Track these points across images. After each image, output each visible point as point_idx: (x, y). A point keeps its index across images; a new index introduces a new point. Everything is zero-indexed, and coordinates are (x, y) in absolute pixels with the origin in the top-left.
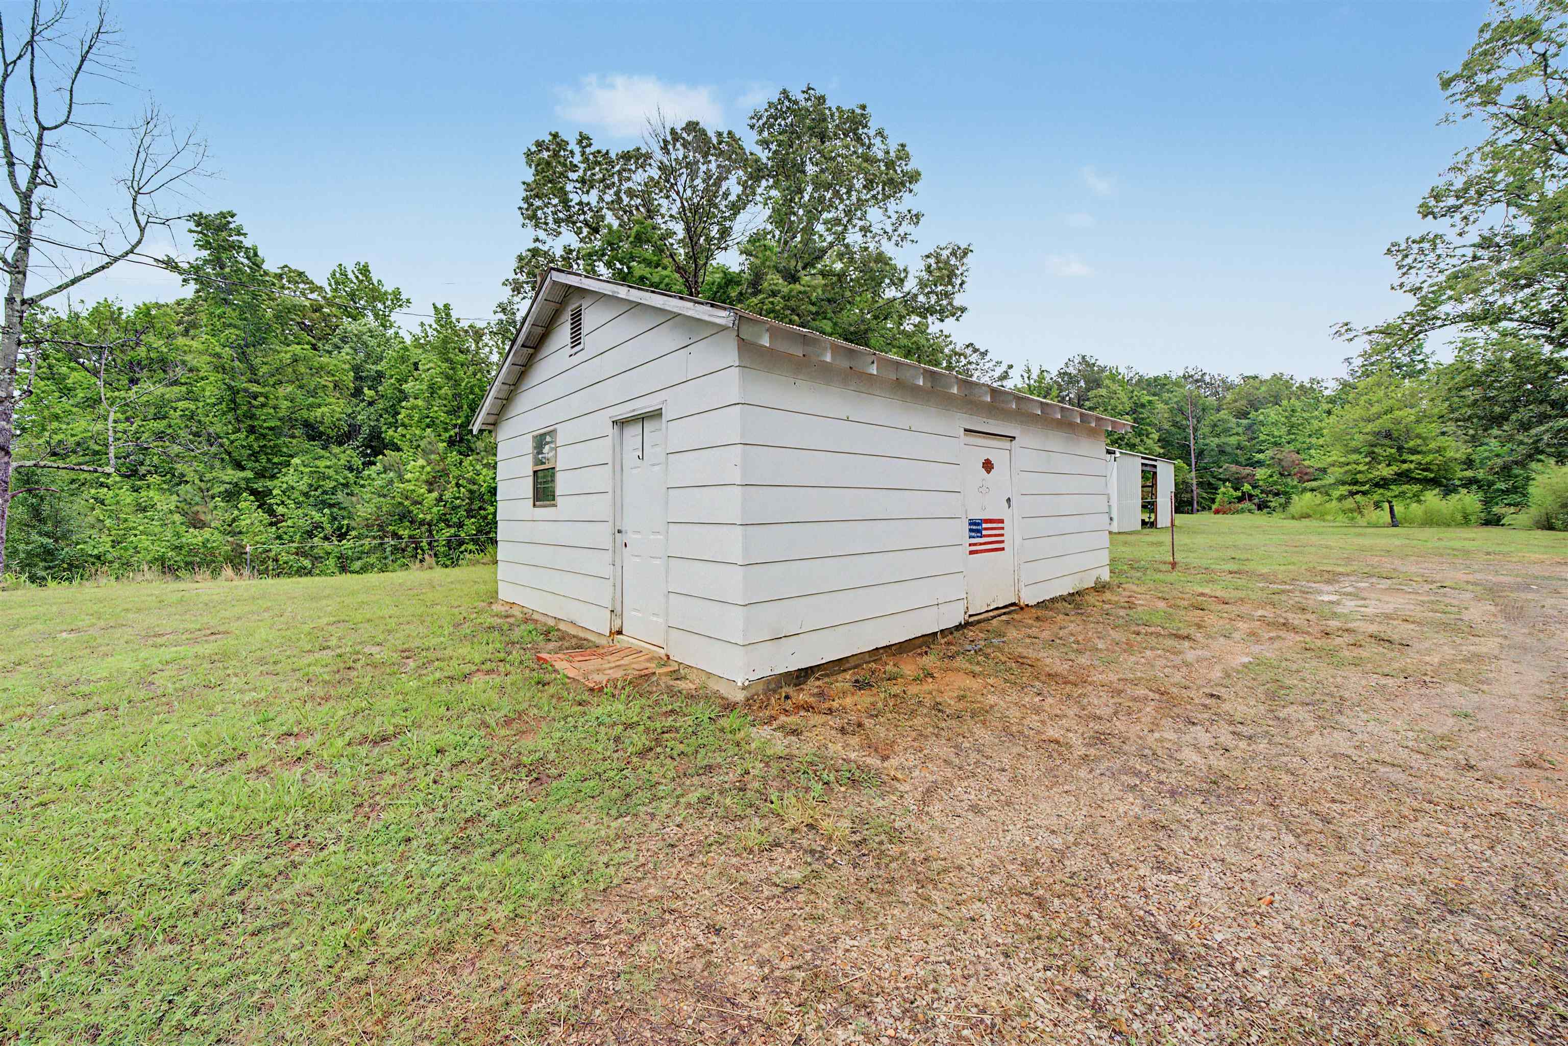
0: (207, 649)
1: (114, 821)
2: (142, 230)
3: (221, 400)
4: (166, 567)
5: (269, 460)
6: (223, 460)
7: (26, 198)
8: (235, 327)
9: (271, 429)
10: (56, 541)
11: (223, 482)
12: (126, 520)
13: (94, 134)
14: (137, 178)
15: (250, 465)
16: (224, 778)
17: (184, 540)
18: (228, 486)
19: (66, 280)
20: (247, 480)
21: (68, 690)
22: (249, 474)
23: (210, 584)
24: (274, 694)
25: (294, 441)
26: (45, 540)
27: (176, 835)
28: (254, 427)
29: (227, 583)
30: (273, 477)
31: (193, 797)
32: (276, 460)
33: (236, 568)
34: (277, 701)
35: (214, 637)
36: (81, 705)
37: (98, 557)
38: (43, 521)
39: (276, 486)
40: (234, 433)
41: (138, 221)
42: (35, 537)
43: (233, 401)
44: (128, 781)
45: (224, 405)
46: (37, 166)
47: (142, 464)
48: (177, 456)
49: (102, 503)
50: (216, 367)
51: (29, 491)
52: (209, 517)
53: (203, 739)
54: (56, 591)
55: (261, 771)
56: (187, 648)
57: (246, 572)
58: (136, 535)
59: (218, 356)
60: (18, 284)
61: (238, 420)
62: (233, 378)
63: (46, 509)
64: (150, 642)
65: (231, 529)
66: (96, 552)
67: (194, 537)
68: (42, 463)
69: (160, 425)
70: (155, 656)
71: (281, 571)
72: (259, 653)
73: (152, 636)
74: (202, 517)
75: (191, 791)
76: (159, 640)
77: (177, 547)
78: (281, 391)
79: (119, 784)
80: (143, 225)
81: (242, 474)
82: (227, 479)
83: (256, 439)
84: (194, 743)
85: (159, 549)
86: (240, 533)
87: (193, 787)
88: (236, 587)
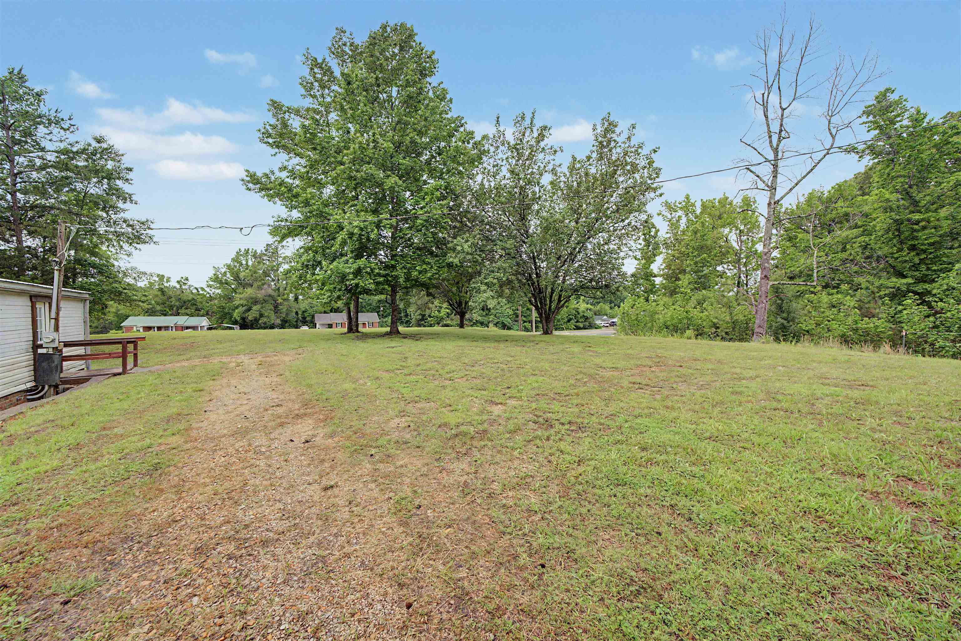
0: (856, 394)
1: (771, 475)
2: (833, 137)
3: (888, 231)
4: (845, 340)
5: (928, 269)
6: (888, 273)
7: (776, 151)
8: (901, 176)
9: (931, 244)
10: (788, 322)
11: (888, 288)
12: (823, 312)
13: (808, 97)
14: (831, 108)
15: (910, 273)
16: (843, 485)
17: (859, 325)
18: (891, 290)
19: (793, 184)
20: (909, 284)
21: (771, 395)
22: (910, 280)
23: (872, 354)
24: (901, 441)
25: (954, 252)
26: (783, 321)
27: (801, 505)
28: (915, 245)
29: (885, 356)
30: (933, 281)
31: (818, 487)
32: (935, 268)
33: (894, 345)
34: (903, 447)
35: (862, 388)
36: (775, 404)
37: (808, 332)
38: (783, 312)
39: (936, 288)
40: (897, 252)
41: (831, 134)
42: (779, 319)
43: (898, 230)
44: (785, 457)
45: (890, 235)
46: (781, 131)
47: (833, 279)
48: (855, 272)
49: (812, 302)
50: (885, 209)
51: (777, 296)
52: (877, 311)
53: (835, 451)
54: (784, 347)
55: (876, 495)
56: (842, 390)
57: (902, 349)
58: (829, 321)
59: (888, 200)
60: (773, 195)
61: (901, 243)
62: (898, 213)
63: (785, 306)
64: (821, 381)
65: (894, 319)
66: (807, 328)
67: (866, 324)
68: (782, 282)
69: (844, 255)
70: (820, 390)
71: (936, 352)
72: (895, 407)
73: (823, 379)
74: (873, 311)
75: (818, 482)
76: (827, 381)
77: (854, 330)
78: (943, 213)
79: (779, 455)
80: (834, 134)
81: (904, 281)
82: (890, 285)
83: (918, 254)
84: (828, 451)
85: (843, 329)
86: (900, 322)
87: (821, 480)
88: (890, 359)
